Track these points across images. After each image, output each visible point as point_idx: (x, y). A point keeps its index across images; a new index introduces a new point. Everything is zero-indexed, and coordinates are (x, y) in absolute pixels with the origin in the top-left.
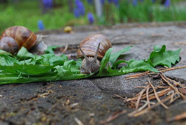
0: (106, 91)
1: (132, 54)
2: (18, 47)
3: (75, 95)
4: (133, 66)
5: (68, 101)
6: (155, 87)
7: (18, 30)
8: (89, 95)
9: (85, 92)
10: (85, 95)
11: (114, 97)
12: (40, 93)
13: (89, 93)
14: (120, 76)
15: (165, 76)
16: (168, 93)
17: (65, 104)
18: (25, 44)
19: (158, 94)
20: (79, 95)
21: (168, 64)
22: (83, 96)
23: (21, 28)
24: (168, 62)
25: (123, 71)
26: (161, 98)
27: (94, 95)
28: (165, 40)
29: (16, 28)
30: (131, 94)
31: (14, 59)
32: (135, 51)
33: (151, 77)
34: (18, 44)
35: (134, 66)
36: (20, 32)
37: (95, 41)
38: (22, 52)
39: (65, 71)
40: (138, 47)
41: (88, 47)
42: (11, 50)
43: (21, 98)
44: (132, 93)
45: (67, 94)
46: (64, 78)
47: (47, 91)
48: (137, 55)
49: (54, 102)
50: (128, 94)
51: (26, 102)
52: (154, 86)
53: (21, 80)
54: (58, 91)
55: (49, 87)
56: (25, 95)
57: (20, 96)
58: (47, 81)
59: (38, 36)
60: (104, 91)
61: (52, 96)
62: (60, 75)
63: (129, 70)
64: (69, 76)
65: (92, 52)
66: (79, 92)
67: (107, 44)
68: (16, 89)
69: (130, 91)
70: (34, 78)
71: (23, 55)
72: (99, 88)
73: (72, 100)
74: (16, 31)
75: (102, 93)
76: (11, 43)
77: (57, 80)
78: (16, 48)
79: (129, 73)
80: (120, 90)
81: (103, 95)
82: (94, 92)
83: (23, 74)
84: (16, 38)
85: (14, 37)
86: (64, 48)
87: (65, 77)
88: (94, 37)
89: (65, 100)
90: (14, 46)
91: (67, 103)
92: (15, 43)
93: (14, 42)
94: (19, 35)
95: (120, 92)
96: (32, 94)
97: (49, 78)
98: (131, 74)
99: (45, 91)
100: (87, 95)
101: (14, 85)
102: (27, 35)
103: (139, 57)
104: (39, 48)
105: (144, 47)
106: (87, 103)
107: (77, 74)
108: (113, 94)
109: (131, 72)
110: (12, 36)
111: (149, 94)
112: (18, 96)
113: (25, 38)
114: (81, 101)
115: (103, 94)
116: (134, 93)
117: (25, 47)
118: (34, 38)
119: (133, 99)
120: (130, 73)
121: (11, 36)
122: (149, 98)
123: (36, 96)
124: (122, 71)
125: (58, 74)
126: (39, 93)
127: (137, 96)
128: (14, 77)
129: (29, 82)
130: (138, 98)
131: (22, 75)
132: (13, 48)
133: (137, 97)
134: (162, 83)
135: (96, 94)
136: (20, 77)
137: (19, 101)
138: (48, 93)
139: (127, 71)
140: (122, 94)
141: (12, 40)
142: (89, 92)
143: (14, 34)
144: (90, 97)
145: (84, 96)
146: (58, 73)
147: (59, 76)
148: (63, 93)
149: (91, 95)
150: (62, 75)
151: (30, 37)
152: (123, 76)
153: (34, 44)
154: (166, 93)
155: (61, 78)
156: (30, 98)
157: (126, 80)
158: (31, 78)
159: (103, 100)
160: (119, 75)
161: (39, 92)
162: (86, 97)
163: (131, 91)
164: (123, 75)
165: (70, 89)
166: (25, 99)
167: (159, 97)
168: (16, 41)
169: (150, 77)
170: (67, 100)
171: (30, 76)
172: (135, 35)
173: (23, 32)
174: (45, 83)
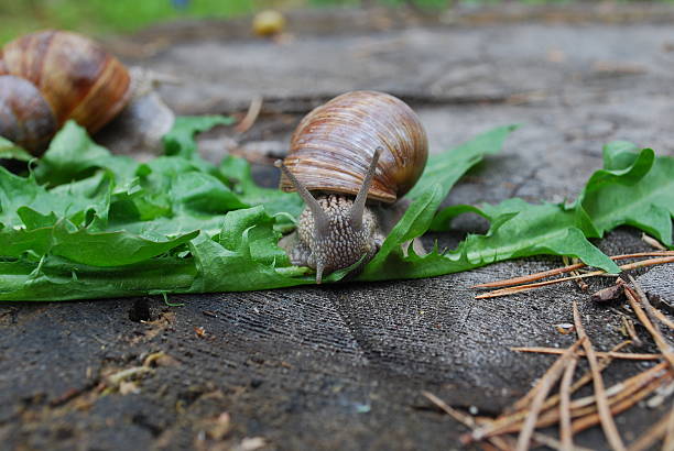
0: (392, 366)
1: (515, 157)
2: (51, 122)
3: (255, 385)
4: (511, 232)
5: (224, 418)
6: (600, 354)
7: (55, 48)
8: (316, 389)
9: (301, 371)
10: (298, 385)
11: (421, 403)
12: (112, 362)
13: (318, 377)
14: (456, 279)
15: (645, 300)
16: (653, 394)
17: (208, 437)
18: (80, 109)
19: (609, 397)
20: (273, 386)
21: (656, 228)
22: (288, 391)
23: (67, 43)
24: (660, 215)
25: (470, 256)
26: (621, 420)
27: (337, 389)
28: (651, 94)
29: (48, 42)
30: (497, 392)
31: (28, 182)
32: (527, 142)
33: (586, 291)
34: (52, 110)
35: (518, 231)
36: (61, 58)
37: (357, 125)
38: (69, 142)
39: (225, 253)
40: (540, 123)
41: (325, 151)
42: (26, 131)
43: (26, 395)
44: (500, 388)
45: (224, 374)
46: (222, 283)
47: (141, 357)
48: (534, 164)
49: (161, 424)
50: (483, 391)
51: (45, 411)
52: (598, 348)
53: (45, 290)
54: (188, 354)
55: (156, 327)
56: (47, 378)
57: (24, 379)
58: (152, 296)
59: (135, 73)
60: (382, 362)
61: (160, 383)
62: (206, 271)
63: (494, 251)
64: (241, 276)
65: (342, 175)
66: (277, 367)
67: (408, 141)
68: (18, 336)
69: (492, 369)
70: (95, 282)
71: (69, 159)
72: (363, 342)
73: (241, 411)
74: (43, 53)
75: (371, 377)
76: (23, 103)
77: (191, 289)
78: (45, 122)
79: (495, 263)
80: (450, 361)
81: (376, 391)
82: (337, 368)
83: (51, 264)
84: (43, 82)
85: (36, 80)
86: (244, 110)
87: (226, 278)
88: (355, 109)
89: (211, 414)
90: (36, 116)
91: (218, 433)
92: (42, 104)
93: (37, 100)
94: (54, 73)
95: (451, 375)
96: (79, 368)
97: (162, 280)
98: (502, 268)
99: (133, 353)
100: (307, 388)
101: (12, 314)
102: (90, 73)
103: (541, 174)
104: (141, 120)
105: (565, 124)
106: (300, 435)
107: (278, 265)
108: (416, 386)
109: (504, 261)
110: (29, 73)
111: (574, 396)
112: (16, 381)
113: (81, 84)
114: (278, 422)
115: (375, 383)
116: (508, 383)
117: (80, 123)
118: (119, 83)
119: (504, 423)
120: (500, 261)
121: (24, 75)
122: (573, 420)
123: (91, 383)
124: (464, 257)
125: (198, 267)
126: (109, 359)
127: (520, 410)
128: (14, 277)
129: (75, 297)
130: (523, 420)
131: (46, 270)
132: (31, 126)
133: (518, 417)
134: (632, 333)
135: (348, 381)
136: (41, 279)
137: (17, 409)
138: (145, 368)
139: (489, 254)
140: (459, 387)
141: (27, 91)
142: (318, 372)
143: (38, 65)
144: (319, 399)
145: (294, 394)
146: (199, 261)
147: (199, 275)
148: (209, 370)
149: (323, 387)
150: (215, 271)
151: (101, 82)
152: (470, 280)
153: (118, 107)
154: (644, 393)
155: (210, 283)
156: (64, 396)
157: (481, 303)
158: (87, 282)
159: (374, 422)
160: (453, 274)
161: (109, 355)
162: (302, 400)
163: (497, 374)
164: (469, 271)
165: (240, 346)
166: (44, 396)
167: (615, 416)
168: (45, 98)
169: (579, 289)
170: (217, 416)
171: (81, 275)
172: (530, 63)
173: (74, 58)
174: (140, 309)
